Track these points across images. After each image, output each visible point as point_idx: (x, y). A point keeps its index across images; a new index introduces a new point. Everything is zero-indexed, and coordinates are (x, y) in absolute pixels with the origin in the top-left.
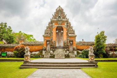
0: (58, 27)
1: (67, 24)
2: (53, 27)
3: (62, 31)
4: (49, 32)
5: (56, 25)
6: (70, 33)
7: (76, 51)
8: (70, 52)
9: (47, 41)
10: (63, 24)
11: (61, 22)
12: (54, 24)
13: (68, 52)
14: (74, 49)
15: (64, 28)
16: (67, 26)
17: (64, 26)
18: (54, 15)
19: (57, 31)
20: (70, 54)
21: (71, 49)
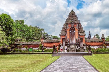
0: (71, 28)
1: (78, 25)
2: (68, 28)
3: (74, 31)
4: (65, 32)
5: (70, 26)
6: (81, 33)
7: (85, 46)
8: (80, 48)
9: (63, 39)
10: (75, 26)
11: (73, 24)
12: (68, 26)
13: (79, 47)
14: (84, 45)
15: (76, 29)
16: (78, 27)
17: (76, 27)
18: (68, 18)
19: (71, 31)
20: (80, 49)
21: (81, 45)
